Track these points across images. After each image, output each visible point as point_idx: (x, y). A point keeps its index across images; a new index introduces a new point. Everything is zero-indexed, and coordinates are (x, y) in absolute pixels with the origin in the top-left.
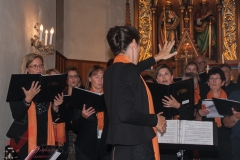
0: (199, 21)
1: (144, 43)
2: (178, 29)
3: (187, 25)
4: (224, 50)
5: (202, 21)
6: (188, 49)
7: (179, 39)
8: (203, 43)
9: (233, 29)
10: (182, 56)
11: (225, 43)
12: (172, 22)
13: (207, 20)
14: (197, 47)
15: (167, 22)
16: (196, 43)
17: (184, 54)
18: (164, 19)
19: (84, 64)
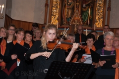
0: (84, 6)
1: (55, 14)
2: (73, 9)
3: (78, 7)
4: (96, 22)
5: (86, 5)
6: (77, 20)
7: (73, 14)
8: (85, 17)
9: (102, 11)
10: (74, 23)
11: (97, 18)
12: (70, 5)
13: (88, 5)
14: (82, 19)
15: (67, 4)
16: (81, 17)
17: (75, 22)
18: (66, 3)
19: (22, 23)
